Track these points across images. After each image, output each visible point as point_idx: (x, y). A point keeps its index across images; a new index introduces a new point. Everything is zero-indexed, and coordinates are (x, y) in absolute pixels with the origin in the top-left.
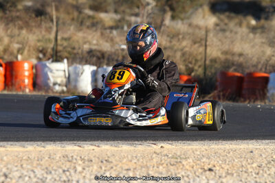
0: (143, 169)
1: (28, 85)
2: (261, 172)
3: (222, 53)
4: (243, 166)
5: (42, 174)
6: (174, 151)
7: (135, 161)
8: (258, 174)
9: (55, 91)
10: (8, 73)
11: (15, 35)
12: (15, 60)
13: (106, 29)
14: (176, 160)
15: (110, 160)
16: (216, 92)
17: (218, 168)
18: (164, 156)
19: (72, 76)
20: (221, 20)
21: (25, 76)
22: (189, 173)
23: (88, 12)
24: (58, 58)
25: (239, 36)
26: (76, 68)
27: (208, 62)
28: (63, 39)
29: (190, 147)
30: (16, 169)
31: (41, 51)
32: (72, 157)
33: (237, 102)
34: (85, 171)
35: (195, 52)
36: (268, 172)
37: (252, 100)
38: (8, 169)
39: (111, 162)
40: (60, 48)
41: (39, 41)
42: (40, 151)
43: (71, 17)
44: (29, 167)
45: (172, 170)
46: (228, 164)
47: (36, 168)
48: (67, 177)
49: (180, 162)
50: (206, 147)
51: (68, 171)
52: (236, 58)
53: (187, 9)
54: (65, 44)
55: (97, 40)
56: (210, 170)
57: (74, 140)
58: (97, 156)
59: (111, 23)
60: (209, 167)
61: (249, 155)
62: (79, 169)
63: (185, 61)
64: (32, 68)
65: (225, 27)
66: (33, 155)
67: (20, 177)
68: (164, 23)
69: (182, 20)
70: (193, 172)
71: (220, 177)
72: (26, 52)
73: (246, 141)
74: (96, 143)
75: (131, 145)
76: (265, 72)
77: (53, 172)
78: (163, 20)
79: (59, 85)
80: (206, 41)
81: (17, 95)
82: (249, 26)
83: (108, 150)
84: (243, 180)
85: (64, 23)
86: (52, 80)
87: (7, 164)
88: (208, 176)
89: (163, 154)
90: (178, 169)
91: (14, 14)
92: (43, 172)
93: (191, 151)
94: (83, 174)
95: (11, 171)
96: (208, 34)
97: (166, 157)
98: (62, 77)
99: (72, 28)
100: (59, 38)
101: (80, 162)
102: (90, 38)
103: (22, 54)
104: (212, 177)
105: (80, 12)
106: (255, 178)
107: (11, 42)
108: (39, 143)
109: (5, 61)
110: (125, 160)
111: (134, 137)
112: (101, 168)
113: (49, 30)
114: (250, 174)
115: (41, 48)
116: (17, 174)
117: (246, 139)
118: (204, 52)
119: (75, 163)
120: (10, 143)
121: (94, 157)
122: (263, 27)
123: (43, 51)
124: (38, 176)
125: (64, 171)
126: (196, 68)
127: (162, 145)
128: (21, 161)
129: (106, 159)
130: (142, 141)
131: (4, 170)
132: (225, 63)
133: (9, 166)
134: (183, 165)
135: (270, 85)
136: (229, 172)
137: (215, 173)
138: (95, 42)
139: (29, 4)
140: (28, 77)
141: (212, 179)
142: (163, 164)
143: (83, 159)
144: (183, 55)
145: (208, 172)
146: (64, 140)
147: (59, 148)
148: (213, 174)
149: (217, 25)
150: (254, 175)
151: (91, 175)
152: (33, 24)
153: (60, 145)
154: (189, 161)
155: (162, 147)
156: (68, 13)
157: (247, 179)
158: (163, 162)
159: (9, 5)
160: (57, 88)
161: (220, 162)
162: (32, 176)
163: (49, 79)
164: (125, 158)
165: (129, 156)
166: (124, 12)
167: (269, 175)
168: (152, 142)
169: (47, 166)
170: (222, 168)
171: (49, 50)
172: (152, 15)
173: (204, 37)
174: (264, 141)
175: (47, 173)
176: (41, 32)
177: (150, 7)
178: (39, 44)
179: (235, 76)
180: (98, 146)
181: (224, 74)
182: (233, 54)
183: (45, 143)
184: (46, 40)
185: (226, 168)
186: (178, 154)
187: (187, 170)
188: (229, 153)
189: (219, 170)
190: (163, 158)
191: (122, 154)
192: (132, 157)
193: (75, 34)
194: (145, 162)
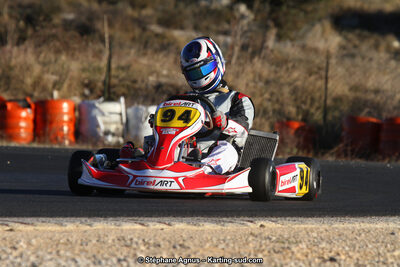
1: (68, 134)
3: (351, 89)
4: (379, 254)
5: (88, 265)
6: (279, 232)
7: (222, 246)
9: (106, 142)
10: (39, 117)
11: (50, 62)
12: (49, 98)
14: (282, 245)
15: (186, 244)
16: (341, 145)
17: (343, 257)
18: (266, 239)
19: (132, 122)
20: (349, 40)
21: (64, 122)
22: (301, 264)
23: (156, 29)
24: (112, 96)
25: (374, 64)
26: (137, 110)
27: (329, 102)
29: (302, 226)
30: (49, 257)
31: (87, 86)
32: (131, 239)
33: (372, 160)
35: (311, 88)
37: (394, 158)
38: (38, 257)
39: (189, 248)
40: (114, 81)
42: (85, 231)
43: (131, 35)
44: (68, 254)
45: (276, 260)
46: (359, 252)
47: (78, 255)
49: (288, 248)
50: (324, 226)
51: (125, 260)
52: (371, 96)
53: (299, 25)
54: (123, 74)
55: (169, 70)
56: (332, 260)
57: (134, 215)
58: (168, 238)
60: (332, 254)
61: (388, 239)
63: (295, 100)
64: (75, 110)
65: (354, 51)
66: (75, 237)
68: (266, 45)
69: (292, 40)
70: (307, 263)
72: (65, 86)
73: (384, 218)
74: (166, 219)
75: (217, 222)
77: (103, 262)
78: (264, 41)
79: (113, 135)
80: (327, 71)
81: (52, 149)
82: (389, 49)
83: (183, 230)
85: (121, 45)
86: (103, 127)
87: (37, 249)
89: (263, 235)
90: (285, 258)
91: (48, 32)
92: (89, 262)
93: (304, 232)
95: (42, 259)
96: (330, 60)
97: (268, 241)
98: (116, 123)
99: (133, 51)
100: (113, 66)
101: (143, 248)
102: (158, 66)
103: (59, 90)
105: (144, 29)
107: (43, 72)
108: (83, 219)
109: (35, 100)
110: (208, 245)
111: (221, 211)
112: (173, 256)
113: (98, 54)
115: (86, 81)
116: (51, 265)
117: (385, 215)
118: (323, 87)
119: (135, 249)
120: (41, 219)
121: (164, 239)
123: (90, 86)
125: (119, 260)
126: (313, 110)
127: (262, 223)
128: (57, 245)
129: (181, 242)
130: (232, 216)
131: (33, 259)
132: (354, 103)
133: (40, 253)
134: (293, 253)
136: (360, 263)
137: (340, 265)
138: (165, 72)
139: (70, 16)
140: (70, 120)
143: (148, 243)
144: (294, 91)
145: (328, 263)
146: (120, 216)
147: (113, 227)
148: (337, 265)
149: (342, 47)
152: (76, 46)
153: (113, 223)
154: (300, 245)
155: (262, 226)
156: (127, 30)
158: (264, 247)
159: (41, 18)
160: (110, 139)
161: (347, 248)
163: (98, 126)
164: (208, 241)
165: (215, 240)
166: (207, 28)
168: (247, 219)
169: (95, 253)
170: (350, 257)
171: (100, 84)
172: (249, 34)
173: (324, 65)
175: (94, 263)
176: (87, 57)
177: (245, 22)
178: (84, 75)
179: (368, 123)
180: (169, 225)
181: (353, 120)
182: (366, 91)
183: (92, 219)
184: (94, 70)
185: (355, 257)
186: (286, 236)
187: (299, 260)
188: (360, 234)
189: (345, 260)
190: (264, 242)
191: (204, 236)
192: (219, 240)
193: (136, 61)
194: (237, 248)
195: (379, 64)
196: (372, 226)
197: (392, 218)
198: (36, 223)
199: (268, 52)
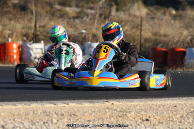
0: (100, 120)
1: (16, 59)
2: (183, 121)
3: (153, 35)
4: (170, 117)
5: (29, 125)
6: (121, 107)
7: (94, 114)
8: (181, 122)
9: (35, 63)
10: (2, 51)
11: (7, 25)
12: (7, 42)
13: (70, 19)
14: (123, 113)
15: (76, 114)
17: (152, 119)
18: (114, 110)
20: (152, 11)
21: (14, 53)
22: (132, 122)
23: (58, 7)
24: (37, 40)
25: (164, 22)
27: (142, 41)
28: (40, 26)
29: (132, 103)
30: (10, 122)
31: (25, 35)
32: (49, 112)
34: (59, 123)
35: (134, 34)
36: (188, 121)
37: (174, 68)
38: (4, 122)
39: (78, 116)
40: (38, 33)
41: (23, 28)
42: (27, 109)
43: (45, 10)
44: (19, 120)
45: (120, 121)
46: (160, 116)
47: (24, 120)
48: (46, 127)
49: (126, 115)
50: (142, 103)
51: (47, 122)
52: (163, 38)
53: (127, 4)
54: (42, 30)
56: (147, 120)
57: (50, 100)
58: (67, 111)
59: (74, 15)
60: (146, 118)
61: (174, 109)
62: (55, 121)
64: (19, 48)
65: (154, 16)
66: (22, 111)
67: (13, 128)
68: (111, 14)
69: (124, 11)
70: (135, 122)
71: (154, 125)
72: (14, 36)
73: (171, 99)
74: (66, 101)
75: (91, 103)
76: (183, 48)
77: (36, 124)
78: (110, 12)
80: (141, 26)
81: (9, 67)
82: (170, 14)
83: (74, 107)
84: (170, 127)
85: (41, 15)
86: (33, 56)
87: (4, 118)
88: (145, 124)
89: (113, 108)
90: (124, 120)
92: (29, 124)
93: (133, 106)
94: (58, 125)
95: (7, 123)
96: (143, 21)
97: (116, 111)
98: (39, 53)
100: (38, 26)
101: (55, 116)
103: (11, 37)
104: (148, 125)
105: (52, 7)
106: (179, 125)
107: (3, 29)
108: (26, 102)
110: (87, 114)
111: (93, 97)
112: (70, 120)
113: (30, 20)
114: (175, 122)
115: (25, 33)
116: (11, 126)
117: (172, 97)
118: (139, 34)
119: (51, 117)
121: (65, 112)
122: (180, 16)
124: (26, 127)
125: (44, 123)
127: (112, 102)
128: (14, 116)
129: (74, 113)
130: (98, 99)
131: (2, 123)
132: (154, 41)
133: (5, 120)
134: (128, 117)
135: (186, 57)
136: (161, 121)
137: (151, 123)
139: (16, 2)
140: (17, 52)
141: (149, 127)
142: (114, 116)
143: (58, 114)
144: (126, 36)
145: (145, 122)
146: (44, 100)
147: (40, 106)
148: (149, 123)
149: (148, 14)
150: (178, 123)
151: (63, 125)
152: (20, 16)
153: (40, 104)
154: (132, 113)
155: (112, 104)
156: (43, 8)
157: (173, 126)
158: (114, 114)
161: (154, 114)
162: (22, 126)
163: (31, 55)
164: (86, 112)
166: (83, 6)
167: (189, 123)
168: (105, 100)
169: (32, 119)
170: (156, 119)
171: (31, 35)
172: (103, 9)
173: (140, 23)
174: (184, 98)
175: (32, 124)
176: (25, 21)
177: (101, 3)
178: (23, 30)
179: (161, 51)
180: (67, 104)
181: (154, 49)
182: (160, 36)
183: (30, 102)
184: (28, 28)
185: (158, 119)
186: (124, 109)
187: (131, 120)
188: (160, 107)
189: (153, 120)
190: (113, 112)
191: (85, 109)
192: (92, 111)
193: (48, 23)
194: (101, 115)
195: (167, 22)
196: (166, 102)
197: (175, 98)
198: (3, 105)
199: (112, 17)
